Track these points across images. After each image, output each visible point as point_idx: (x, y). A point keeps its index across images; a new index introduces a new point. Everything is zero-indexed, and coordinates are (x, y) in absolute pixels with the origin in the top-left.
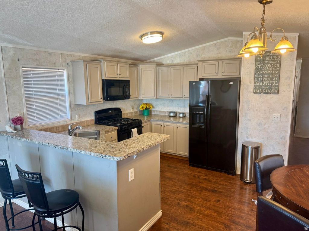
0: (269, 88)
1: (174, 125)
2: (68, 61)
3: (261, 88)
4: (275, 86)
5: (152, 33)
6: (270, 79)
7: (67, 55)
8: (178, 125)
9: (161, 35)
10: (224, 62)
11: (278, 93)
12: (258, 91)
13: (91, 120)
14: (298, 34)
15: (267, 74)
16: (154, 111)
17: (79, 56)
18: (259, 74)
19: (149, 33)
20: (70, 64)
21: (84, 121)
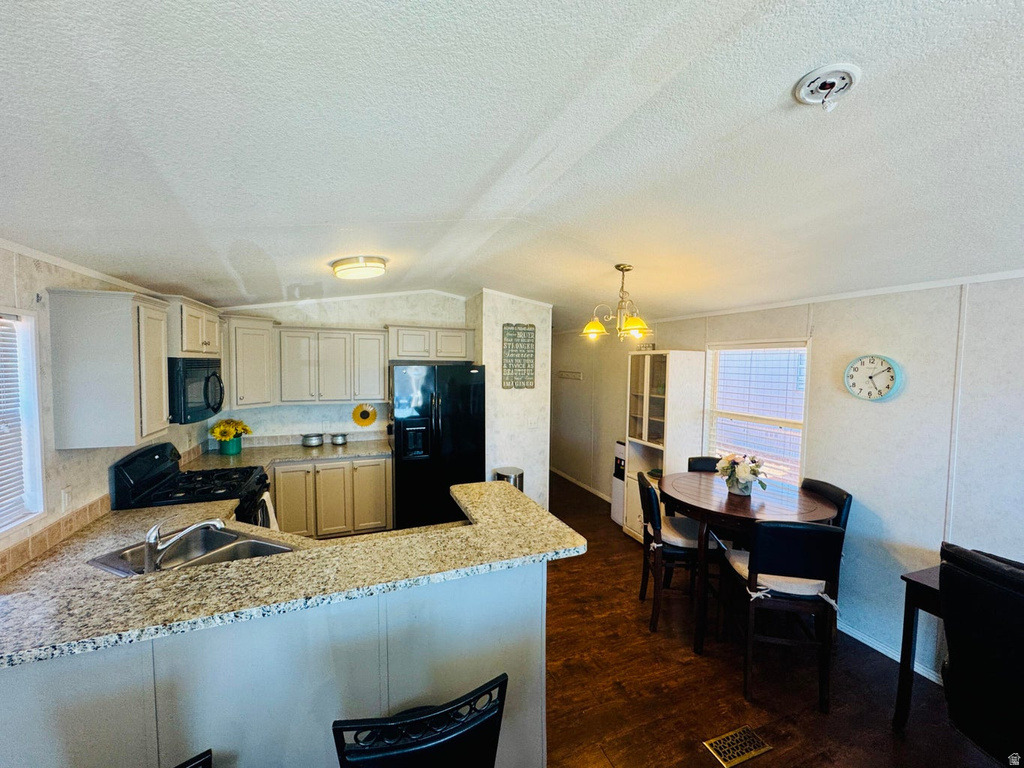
0: (523, 380)
1: (346, 464)
2: (40, 288)
3: (512, 378)
4: (530, 376)
5: (368, 259)
6: (524, 366)
7: (37, 264)
8: (357, 463)
9: (383, 266)
10: (440, 334)
11: (533, 387)
12: (508, 384)
13: (102, 500)
14: (551, 306)
15: (520, 358)
16: (250, 439)
17: (73, 274)
18: (509, 358)
19: (361, 259)
20: (45, 297)
21: (85, 510)
